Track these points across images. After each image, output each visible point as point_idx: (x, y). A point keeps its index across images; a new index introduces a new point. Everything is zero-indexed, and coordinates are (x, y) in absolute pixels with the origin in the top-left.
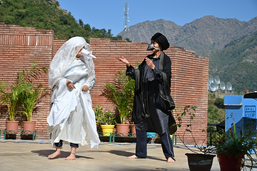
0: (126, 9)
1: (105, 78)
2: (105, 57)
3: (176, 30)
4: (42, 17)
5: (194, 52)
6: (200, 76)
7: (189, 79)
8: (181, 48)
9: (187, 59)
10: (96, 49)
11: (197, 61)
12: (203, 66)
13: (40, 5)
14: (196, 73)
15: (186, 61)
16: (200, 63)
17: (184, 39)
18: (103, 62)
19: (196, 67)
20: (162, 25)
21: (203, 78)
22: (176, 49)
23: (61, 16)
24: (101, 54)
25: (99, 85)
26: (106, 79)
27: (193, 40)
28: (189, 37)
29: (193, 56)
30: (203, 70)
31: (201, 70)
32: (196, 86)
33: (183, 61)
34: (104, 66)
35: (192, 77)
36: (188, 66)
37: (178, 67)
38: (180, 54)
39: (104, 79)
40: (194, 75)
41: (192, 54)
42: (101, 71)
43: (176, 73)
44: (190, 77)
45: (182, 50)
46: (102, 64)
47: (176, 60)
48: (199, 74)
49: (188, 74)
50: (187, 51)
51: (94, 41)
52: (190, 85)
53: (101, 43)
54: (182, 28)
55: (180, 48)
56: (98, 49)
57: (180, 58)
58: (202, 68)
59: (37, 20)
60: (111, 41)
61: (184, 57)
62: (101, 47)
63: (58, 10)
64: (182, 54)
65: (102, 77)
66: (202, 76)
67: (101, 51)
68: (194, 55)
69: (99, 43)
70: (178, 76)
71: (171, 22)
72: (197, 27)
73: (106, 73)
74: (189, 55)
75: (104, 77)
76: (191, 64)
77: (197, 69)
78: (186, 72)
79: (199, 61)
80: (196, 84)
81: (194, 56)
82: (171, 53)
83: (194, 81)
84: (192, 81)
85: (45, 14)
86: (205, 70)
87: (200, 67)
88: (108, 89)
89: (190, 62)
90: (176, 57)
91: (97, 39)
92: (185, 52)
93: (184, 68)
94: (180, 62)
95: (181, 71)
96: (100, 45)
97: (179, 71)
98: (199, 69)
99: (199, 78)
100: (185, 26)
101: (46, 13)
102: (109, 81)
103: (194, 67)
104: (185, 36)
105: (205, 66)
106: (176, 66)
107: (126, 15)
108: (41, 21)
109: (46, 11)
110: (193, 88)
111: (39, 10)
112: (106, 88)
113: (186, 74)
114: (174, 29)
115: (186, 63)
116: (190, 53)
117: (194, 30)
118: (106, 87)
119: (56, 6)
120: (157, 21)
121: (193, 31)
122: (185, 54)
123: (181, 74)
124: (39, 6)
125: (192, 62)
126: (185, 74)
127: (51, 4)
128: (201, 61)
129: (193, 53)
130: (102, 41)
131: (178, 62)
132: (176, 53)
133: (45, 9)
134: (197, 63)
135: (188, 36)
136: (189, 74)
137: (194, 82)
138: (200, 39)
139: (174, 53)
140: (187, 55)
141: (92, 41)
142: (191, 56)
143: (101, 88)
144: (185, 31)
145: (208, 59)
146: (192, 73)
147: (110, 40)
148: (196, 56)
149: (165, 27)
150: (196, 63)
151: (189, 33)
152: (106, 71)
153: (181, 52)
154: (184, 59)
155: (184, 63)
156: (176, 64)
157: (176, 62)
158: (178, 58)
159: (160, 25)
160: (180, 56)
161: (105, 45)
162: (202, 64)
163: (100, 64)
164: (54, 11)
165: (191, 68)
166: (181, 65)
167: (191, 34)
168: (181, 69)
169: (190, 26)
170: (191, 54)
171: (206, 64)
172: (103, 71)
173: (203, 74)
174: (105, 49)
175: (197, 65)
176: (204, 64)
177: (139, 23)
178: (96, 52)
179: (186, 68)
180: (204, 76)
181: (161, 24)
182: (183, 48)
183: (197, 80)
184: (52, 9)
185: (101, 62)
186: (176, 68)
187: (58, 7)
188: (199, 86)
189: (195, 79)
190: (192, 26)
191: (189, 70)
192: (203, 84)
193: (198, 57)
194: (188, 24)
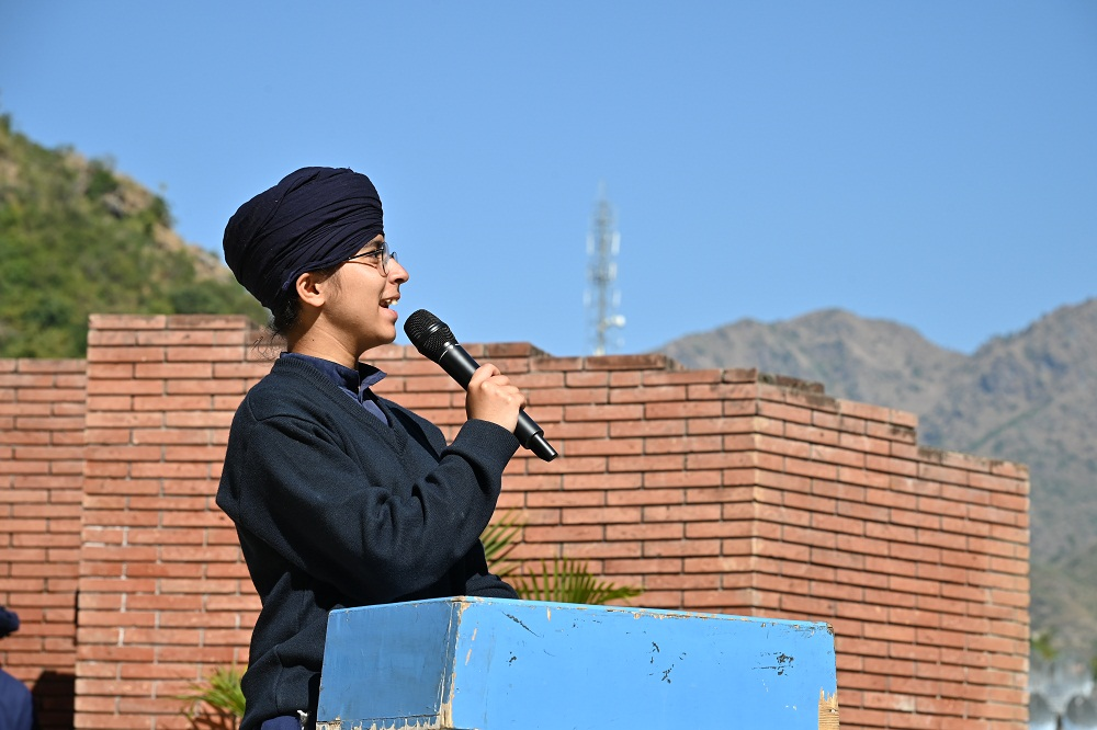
0: (602, 244)
1: (201, 632)
2: (202, 466)
3: (931, 380)
4: (58, 299)
5: (909, 419)
6: (959, 607)
7: (870, 630)
8: (804, 387)
9: (846, 474)
10: (139, 403)
11: (931, 488)
12: (984, 529)
13: (49, 220)
14: (932, 588)
15: (841, 491)
16: (962, 509)
17: (979, 434)
18: (186, 503)
19: (925, 537)
20: (839, 346)
21: (985, 625)
22: (760, 389)
23: (182, 288)
24: (175, 436)
25: (154, 688)
26: (213, 636)
27: (1037, 438)
28: (1013, 423)
29: (897, 449)
30: (984, 561)
31: (965, 559)
32: (928, 688)
33: (819, 487)
34: (193, 536)
35: (896, 615)
36: (857, 527)
37: (777, 532)
38: (794, 430)
39: (199, 637)
40: (911, 601)
41: (895, 432)
42: (172, 570)
43: (756, 580)
44: (878, 613)
45: (810, 399)
46: (182, 519)
47: (758, 476)
48: (948, 590)
49: (858, 594)
50: (846, 406)
51: (119, 338)
52: (882, 682)
53: (172, 353)
54: (968, 364)
55: (794, 383)
56: (150, 403)
57: (790, 465)
58: (975, 544)
59: (24, 317)
60: (252, 338)
61: (828, 453)
62: (173, 386)
63: (159, 254)
64: (811, 433)
65: (179, 619)
66: (974, 609)
67: (173, 419)
68: (908, 439)
69: (159, 353)
70: (775, 605)
71: (894, 328)
72: (1060, 355)
73: (213, 586)
74: (867, 444)
75: (194, 621)
76: (881, 514)
77: (932, 555)
78: (843, 576)
79: (950, 492)
80: (925, 670)
81: (913, 452)
82: (720, 425)
83: (912, 652)
84: (896, 650)
85: (77, 274)
86: (997, 564)
87: (960, 542)
88: (223, 715)
89: (873, 496)
90: (755, 458)
91: (142, 324)
92: (830, 421)
93: (830, 540)
94: (791, 499)
95: (802, 570)
96: (166, 370)
97: (789, 569)
98: (948, 557)
99: (947, 621)
100: (986, 350)
101: (86, 271)
102: (232, 654)
103: (909, 535)
104: (989, 418)
105: (998, 532)
106: (756, 528)
107: (600, 280)
108: (51, 321)
109: (88, 259)
110: (905, 703)
111: (43, 256)
112: (211, 710)
113: (843, 592)
114: (917, 372)
115: (844, 508)
116: (873, 428)
117: (1046, 375)
118: (210, 703)
119: (148, 230)
120: (806, 321)
121: (1040, 384)
122: (830, 437)
123: (802, 587)
124: (40, 227)
125: (888, 498)
126: (832, 591)
127: (117, 215)
128: (970, 494)
129: (896, 427)
130: (182, 334)
131: (775, 497)
132: (759, 423)
133: (80, 248)
134: (937, 505)
135: (1006, 417)
136: (871, 596)
137: (912, 656)
138: (1083, 436)
139: (740, 424)
140: (847, 440)
141: (106, 338)
142: (883, 447)
143: (175, 707)
144: (985, 385)
145: (1023, 475)
146: (895, 583)
147: (242, 325)
148: (922, 452)
149: (858, 362)
150: (925, 504)
151: (1011, 399)
152: (214, 570)
153: (804, 415)
154: (830, 472)
155: (828, 505)
156: (757, 510)
157: (758, 493)
158: (775, 462)
159: (824, 346)
160: (791, 448)
161: (207, 371)
162: (975, 512)
163: (167, 518)
164: (136, 257)
165: (883, 548)
166: (805, 518)
167: (1024, 405)
168: (803, 553)
169: (1017, 349)
170: (883, 431)
171: (1009, 517)
172: (191, 570)
173: (987, 595)
174: (205, 403)
175: (934, 522)
176: (992, 514)
177: (688, 338)
178: (134, 423)
179: (842, 541)
180: (991, 609)
181: (833, 339)
182: (820, 388)
183: (936, 637)
184: (121, 246)
185: (172, 506)
186: (757, 546)
187: (160, 234)
188: (951, 690)
189: (923, 636)
190: (1030, 354)
191: (870, 563)
192: (989, 675)
193: (940, 456)
194: (1008, 340)
